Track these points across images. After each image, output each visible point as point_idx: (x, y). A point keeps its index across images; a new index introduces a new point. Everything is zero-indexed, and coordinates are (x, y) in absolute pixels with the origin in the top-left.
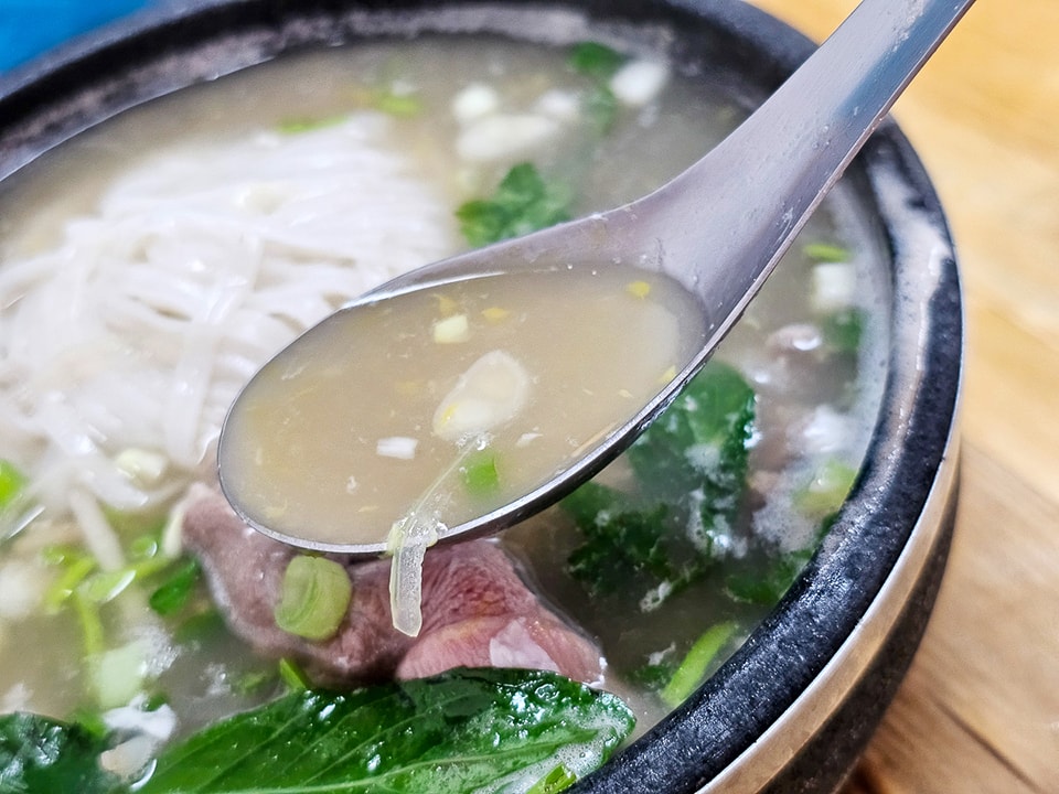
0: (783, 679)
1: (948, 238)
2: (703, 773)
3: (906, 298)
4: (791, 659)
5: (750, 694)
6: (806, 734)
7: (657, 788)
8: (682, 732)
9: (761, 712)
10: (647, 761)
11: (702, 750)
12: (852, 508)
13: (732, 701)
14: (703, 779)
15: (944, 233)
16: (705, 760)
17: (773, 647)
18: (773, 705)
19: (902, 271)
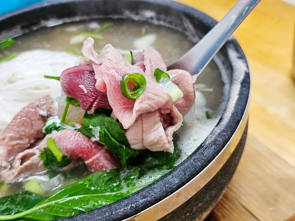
0: (194, 169)
1: (247, 66)
2: (170, 191)
3: (235, 79)
4: (197, 164)
5: (185, 172)
6: (200, 187)
7: (157, 194)
8: (165, 180)
9: (187, 177)
10: (155, 187)
11: (170, 185)
12: (216, 128)
13: (179, 173)
14: (170, 193)
15: (246, 65)
16: (170, 188)
17: (192, 161)
18: (191, 175)
19: (234, 73)
